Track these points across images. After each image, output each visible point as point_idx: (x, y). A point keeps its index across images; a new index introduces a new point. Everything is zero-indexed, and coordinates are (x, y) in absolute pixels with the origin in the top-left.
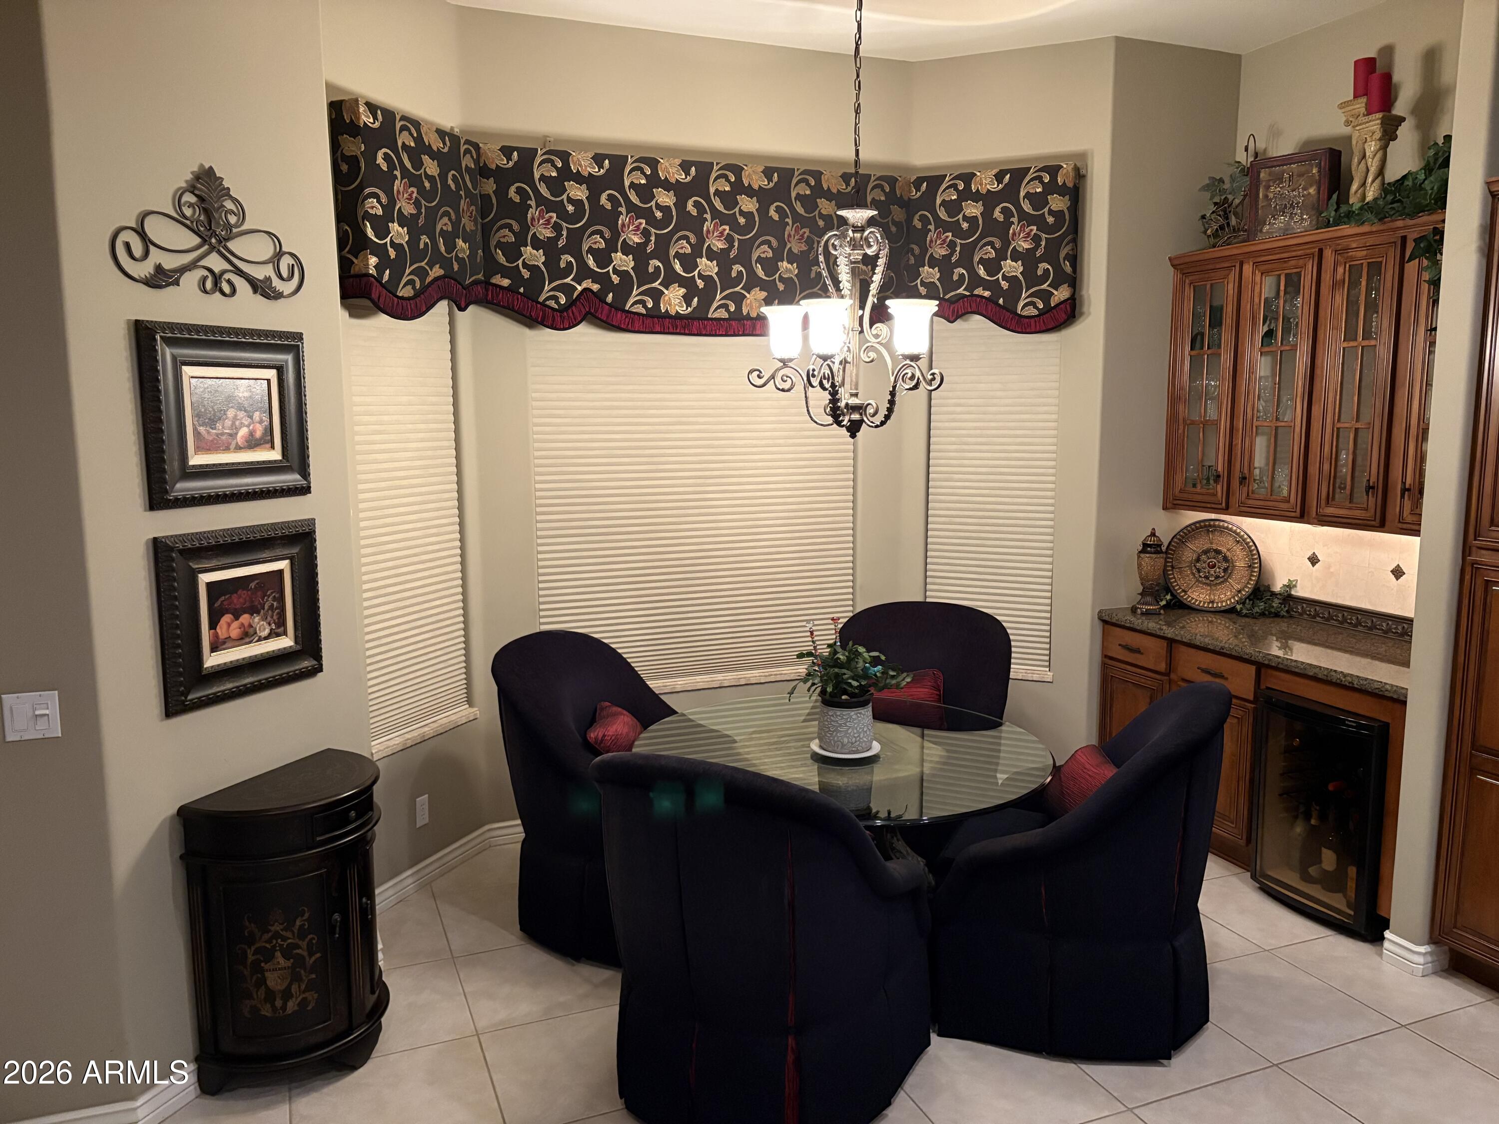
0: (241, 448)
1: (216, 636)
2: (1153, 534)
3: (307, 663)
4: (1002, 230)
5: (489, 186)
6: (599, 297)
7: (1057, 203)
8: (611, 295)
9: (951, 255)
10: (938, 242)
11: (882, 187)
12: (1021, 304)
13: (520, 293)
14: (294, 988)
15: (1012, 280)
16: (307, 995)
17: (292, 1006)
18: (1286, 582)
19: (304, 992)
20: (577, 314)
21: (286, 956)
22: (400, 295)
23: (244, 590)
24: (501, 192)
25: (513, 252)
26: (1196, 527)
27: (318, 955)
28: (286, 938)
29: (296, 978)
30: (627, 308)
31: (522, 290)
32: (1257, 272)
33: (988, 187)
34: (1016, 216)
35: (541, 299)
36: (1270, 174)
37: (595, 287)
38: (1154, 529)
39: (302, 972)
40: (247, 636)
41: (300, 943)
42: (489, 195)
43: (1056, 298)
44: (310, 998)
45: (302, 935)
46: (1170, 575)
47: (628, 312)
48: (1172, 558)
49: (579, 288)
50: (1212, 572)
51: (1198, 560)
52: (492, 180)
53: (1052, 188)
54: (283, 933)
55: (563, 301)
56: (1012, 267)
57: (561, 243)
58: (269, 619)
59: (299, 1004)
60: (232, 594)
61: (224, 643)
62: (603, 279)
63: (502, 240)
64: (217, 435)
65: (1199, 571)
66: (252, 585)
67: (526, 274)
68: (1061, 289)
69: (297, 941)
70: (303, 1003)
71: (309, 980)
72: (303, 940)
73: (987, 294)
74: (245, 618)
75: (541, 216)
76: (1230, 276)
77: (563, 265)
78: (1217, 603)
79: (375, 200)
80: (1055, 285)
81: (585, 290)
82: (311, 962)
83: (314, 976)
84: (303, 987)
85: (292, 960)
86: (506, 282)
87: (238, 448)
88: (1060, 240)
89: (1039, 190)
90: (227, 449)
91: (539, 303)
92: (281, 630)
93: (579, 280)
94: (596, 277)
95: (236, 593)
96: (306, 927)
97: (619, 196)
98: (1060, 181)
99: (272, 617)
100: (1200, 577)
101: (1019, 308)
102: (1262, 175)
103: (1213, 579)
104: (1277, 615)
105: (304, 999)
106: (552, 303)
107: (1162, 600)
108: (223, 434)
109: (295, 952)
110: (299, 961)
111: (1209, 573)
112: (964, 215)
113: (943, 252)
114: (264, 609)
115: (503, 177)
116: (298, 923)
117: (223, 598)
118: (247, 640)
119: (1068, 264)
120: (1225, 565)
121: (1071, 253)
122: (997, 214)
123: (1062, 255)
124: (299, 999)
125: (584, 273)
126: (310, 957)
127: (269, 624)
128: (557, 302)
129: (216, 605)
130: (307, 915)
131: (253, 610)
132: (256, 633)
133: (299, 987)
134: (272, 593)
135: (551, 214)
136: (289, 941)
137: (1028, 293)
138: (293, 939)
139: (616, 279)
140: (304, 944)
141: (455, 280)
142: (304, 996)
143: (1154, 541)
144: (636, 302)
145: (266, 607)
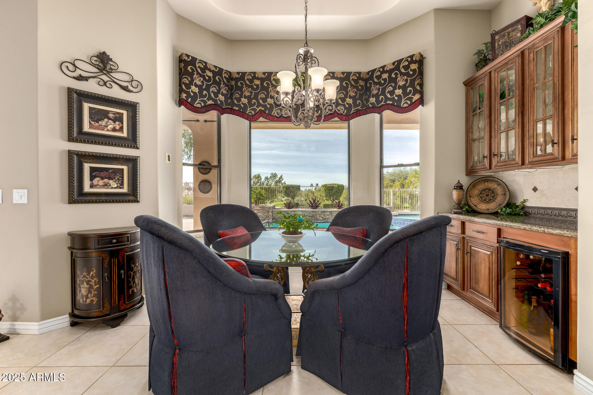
0: (109, 130)
1: (93, 183)
2: (459, 182)
3: (131, 198)
4: (394, 80)
5: (233, 83)
6: (264, 112)
7: (414, 66)
8: (267, 111)
9: (379, 92)
10: (375, 89)
11: (356, 75)
12: (402, 103)
13: (241, 112)
14: (89, 295)
15: (399, 96)
16: (94, 298)
17: (88, 301)
18: (522, 200)
19: (93, 297)
20: (257, 117)
21: (87, 284)
22: (196, 106)
23: (106, 171)
24: (236, 84)
25: (239, 100)
26: (479, 180)
27: (98, 286)
28: (87, 278)
29: (90, 292)
30: (272, 115)
31: (241, 110)
32: (496, 73)
33: (390, 68)
34: (399, 74)
35: (247, 113)
36: (500, 36)
37: (263, 109)
38: (459, 181)
39: (92, 290)
40: (106, 185)
41: (92, 280)
42: (233, 85)
43: (415, 99)
44: (94, 300)
45: (92, 277)
46: (469, 199)
47: (272, 116)
48: (469, 193)
49: (258, 109)
50: (488, 198)
51: (481, 193)
52: (234, 81)
53: (412, 62)
54: (87, 276)
55: (253, 113)
56: (399, 92)
57: (252, 97)
58: (117, 182)
59: (90, 301)
60: (101, 172)
61: (96, 186)
62: (265, 106)
63: (236, 97)
64: (99, 125)
65: (482, 198)
66: (110, 171)
67: (242, 106)
68: (416, 95)
69: (91, 279)
70: (92, 301)
71: (94, 294)
72: (93, 280)
73: (391, 102)
74: (106, 180)
75: (247, 89)
76: (485, 79)
77: (253, 103)
78: (490, 210)
79: (186, 79)
80: (414, 95)
81: (260, 110)
82: (95, 287)
83: (96, 292)
84: (92, 295)
85: (89, 286)
86: (237, 108)
87: (108, 130)
88: (415, 79)
89: (407, 64)
90: (103, 130)
91: (247, 114)
92: (122, 187)
93: (258, 107)
94: (263, 106)
95: (103, 172)
96: (94, 275)
97: (269, 83)
98: (414, 59)
99: (118, 182)
100: (482, 200)
101: (402, 105)
102: (496, 38)
103: (488, 200)
104: (519, 215)
105: (92, 300)
106: (250, 114)
107: (464, 208)
108: (101, 125)
109: (90, 283)
110: (91, 287)
111: (486, 198)
112: (382, 79)
113: (376, 92)
114: (115, 179)
115: (237, 80)
116: (91, 273)
117: (97, 173)
118: (107, 187)
119: (418, 86)
120: (493, 195)
121: (419, 82)
122: (393, 76)
123: (416, 83)
124: (91, 299)
125: (259, 105)
126: (95, 286)
127: (117, 184)
128: (252, 114)
129: (93, 174)
130: (94, 271)
131: (110, 178)
132: (111, 185)
133: (91, 295)
134: (119, 175)
135: (249, 89)
136: (88, 279)
137: (404, 99)
138: (89, 278)
139: (268, 106)
140: (93, 281)
141: (218, 106)
142: (92, 299)
143: (459, 185)
144: (275, 112)
145: (116, 179)
